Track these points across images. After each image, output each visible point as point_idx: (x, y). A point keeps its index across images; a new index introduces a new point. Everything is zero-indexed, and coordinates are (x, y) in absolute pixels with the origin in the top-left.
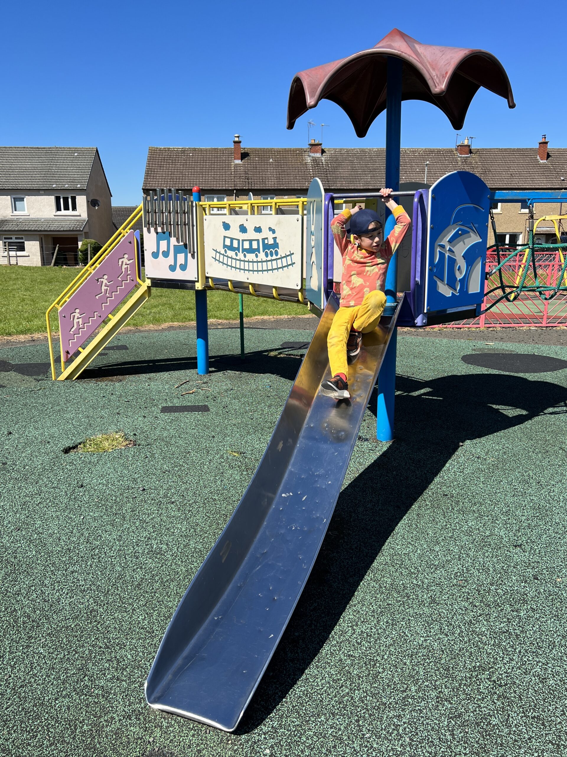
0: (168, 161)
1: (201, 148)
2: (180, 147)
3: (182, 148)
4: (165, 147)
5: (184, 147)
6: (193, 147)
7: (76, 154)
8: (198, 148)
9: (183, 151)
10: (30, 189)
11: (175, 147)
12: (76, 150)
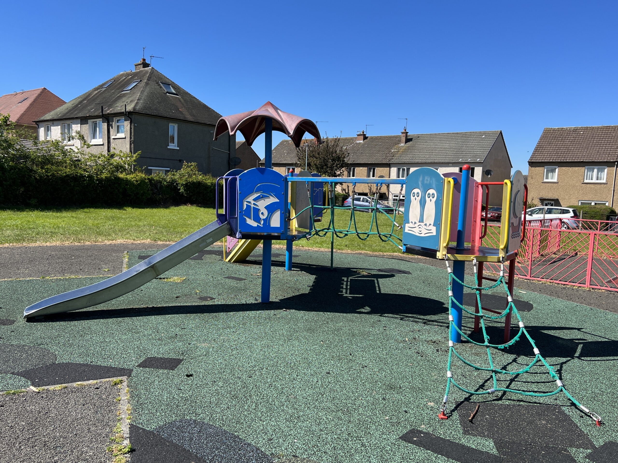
0: (558, 139)
1: (593, 126)
2: (573, 127)
3: (575, 128)
4: (559, 127)
5: (577, 126)
6: (585, 126)
7: (484, 136)
8: (590, 126)
9: (575, 130)
10: (442, 163)
11: (568, 127)
12: (485, 133)
